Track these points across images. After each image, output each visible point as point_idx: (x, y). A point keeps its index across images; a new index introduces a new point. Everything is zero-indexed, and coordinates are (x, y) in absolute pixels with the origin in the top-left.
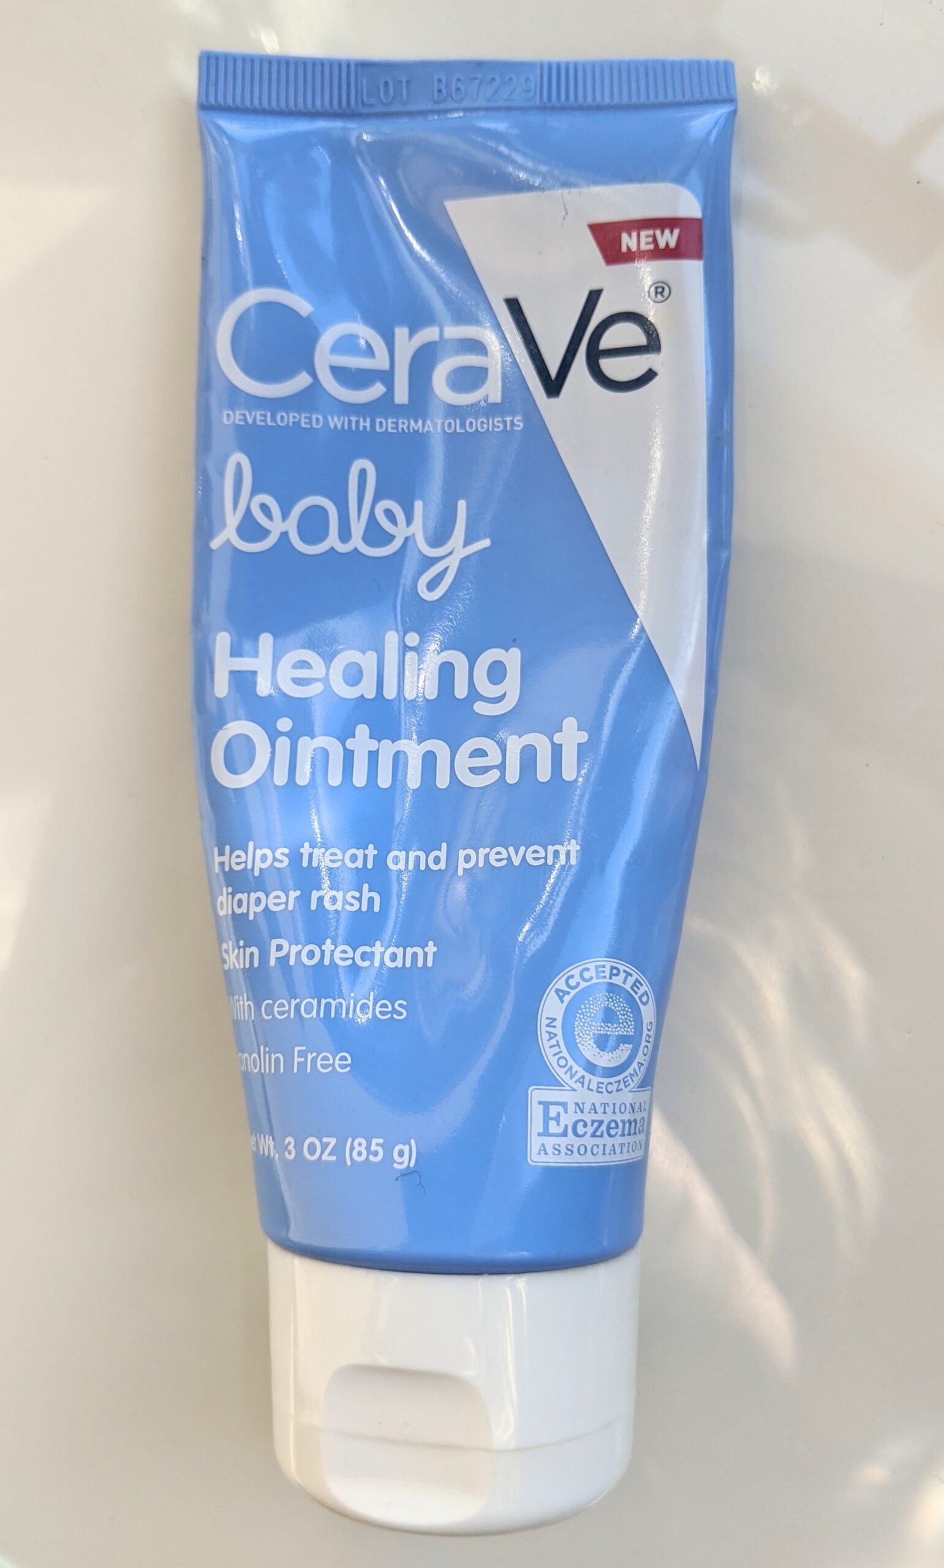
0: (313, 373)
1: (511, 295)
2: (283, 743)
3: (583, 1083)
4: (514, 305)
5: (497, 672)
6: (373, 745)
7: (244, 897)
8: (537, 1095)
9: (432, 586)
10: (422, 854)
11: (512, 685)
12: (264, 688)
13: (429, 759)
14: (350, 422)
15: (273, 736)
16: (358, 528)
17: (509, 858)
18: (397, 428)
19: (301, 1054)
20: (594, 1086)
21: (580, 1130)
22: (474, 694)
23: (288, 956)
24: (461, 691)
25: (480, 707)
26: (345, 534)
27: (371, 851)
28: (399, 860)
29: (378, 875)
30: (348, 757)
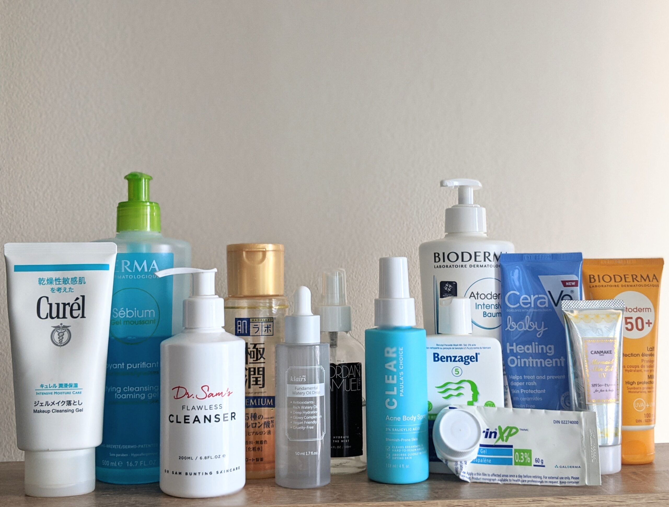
0: (520, 303)
1: (549, 290)
2: (519, 360)
4: (549, 292)
5: (550, 349)
6: (532, 360)
7: (516, 383)
9: (539, 335)
10: (541, 377)
11: (553, 351)
12: (515, 351)
13: (541, 362)
14: (525, 310)
15: (517, 359)
16: (527, 326)
17: (555, 378)
18: (532, 311)
22: (547, 352)
24: (545, 352)
25: (548, 354)
26: (525, 328)
27: (534, 376)
28: (539, 378)
29: (536, 380)
30: (529, 362)
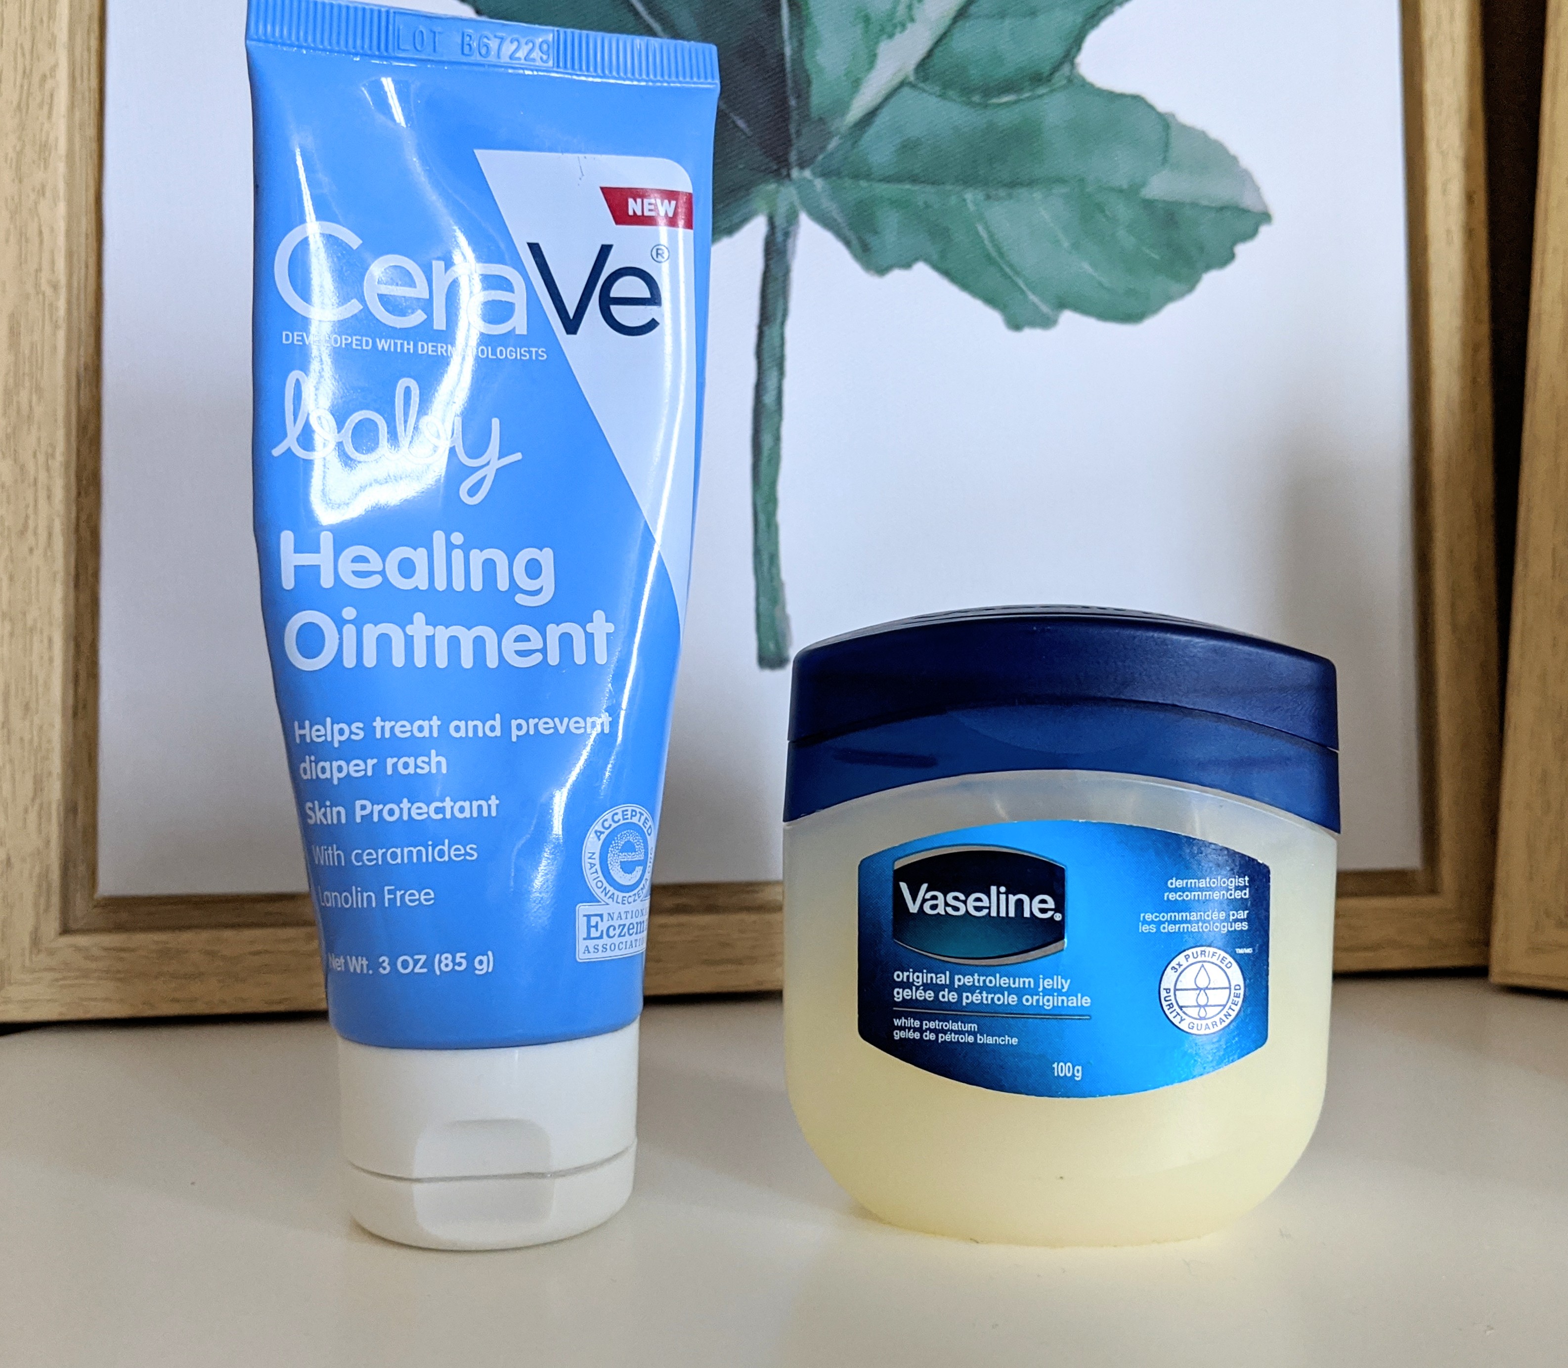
0: (362, 300)
1: (533, 240)
2: (349, 631)
3: (613, 899)
4: (535, 248)
5: (534, 569)
6: (429, 631)
7: (327, 765)
8: (583, 909)
9: (472, 492)
10: (479, 725)
11: (547, 581)
12: (327, 581)
13: (479, 642)
14: (395, 344)
15: (340, 623)
16: (405, 439)
18: (436, 351)
19: (390, 892)
20: (620, 900)
21: (611, 933)
22: (514, 588)
23: (372, 812)
24: (503, 585)
25: (520, 599)
27: (435, 722)
28: (460, 729)
29: (443, 743)
30: (409, 641)
